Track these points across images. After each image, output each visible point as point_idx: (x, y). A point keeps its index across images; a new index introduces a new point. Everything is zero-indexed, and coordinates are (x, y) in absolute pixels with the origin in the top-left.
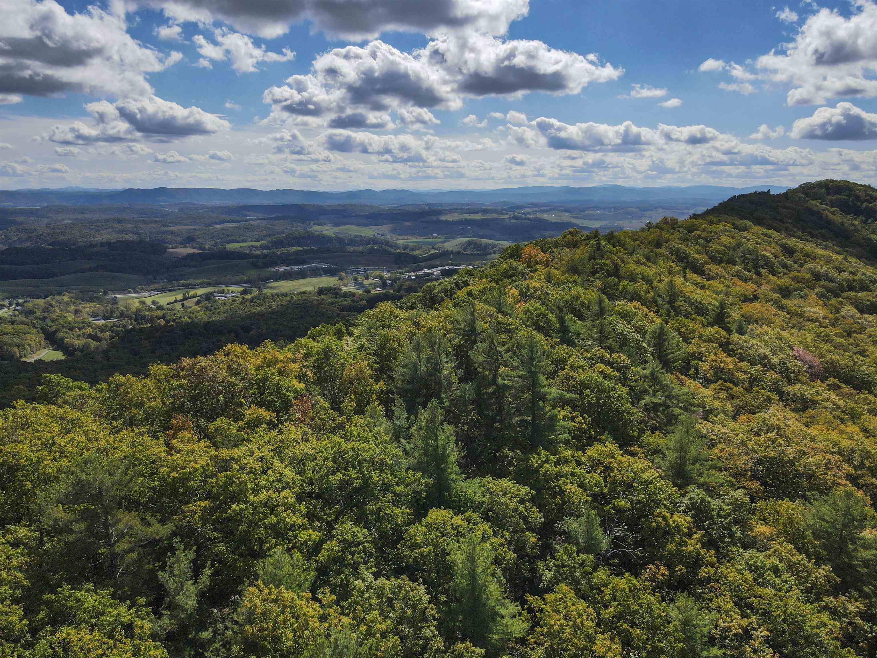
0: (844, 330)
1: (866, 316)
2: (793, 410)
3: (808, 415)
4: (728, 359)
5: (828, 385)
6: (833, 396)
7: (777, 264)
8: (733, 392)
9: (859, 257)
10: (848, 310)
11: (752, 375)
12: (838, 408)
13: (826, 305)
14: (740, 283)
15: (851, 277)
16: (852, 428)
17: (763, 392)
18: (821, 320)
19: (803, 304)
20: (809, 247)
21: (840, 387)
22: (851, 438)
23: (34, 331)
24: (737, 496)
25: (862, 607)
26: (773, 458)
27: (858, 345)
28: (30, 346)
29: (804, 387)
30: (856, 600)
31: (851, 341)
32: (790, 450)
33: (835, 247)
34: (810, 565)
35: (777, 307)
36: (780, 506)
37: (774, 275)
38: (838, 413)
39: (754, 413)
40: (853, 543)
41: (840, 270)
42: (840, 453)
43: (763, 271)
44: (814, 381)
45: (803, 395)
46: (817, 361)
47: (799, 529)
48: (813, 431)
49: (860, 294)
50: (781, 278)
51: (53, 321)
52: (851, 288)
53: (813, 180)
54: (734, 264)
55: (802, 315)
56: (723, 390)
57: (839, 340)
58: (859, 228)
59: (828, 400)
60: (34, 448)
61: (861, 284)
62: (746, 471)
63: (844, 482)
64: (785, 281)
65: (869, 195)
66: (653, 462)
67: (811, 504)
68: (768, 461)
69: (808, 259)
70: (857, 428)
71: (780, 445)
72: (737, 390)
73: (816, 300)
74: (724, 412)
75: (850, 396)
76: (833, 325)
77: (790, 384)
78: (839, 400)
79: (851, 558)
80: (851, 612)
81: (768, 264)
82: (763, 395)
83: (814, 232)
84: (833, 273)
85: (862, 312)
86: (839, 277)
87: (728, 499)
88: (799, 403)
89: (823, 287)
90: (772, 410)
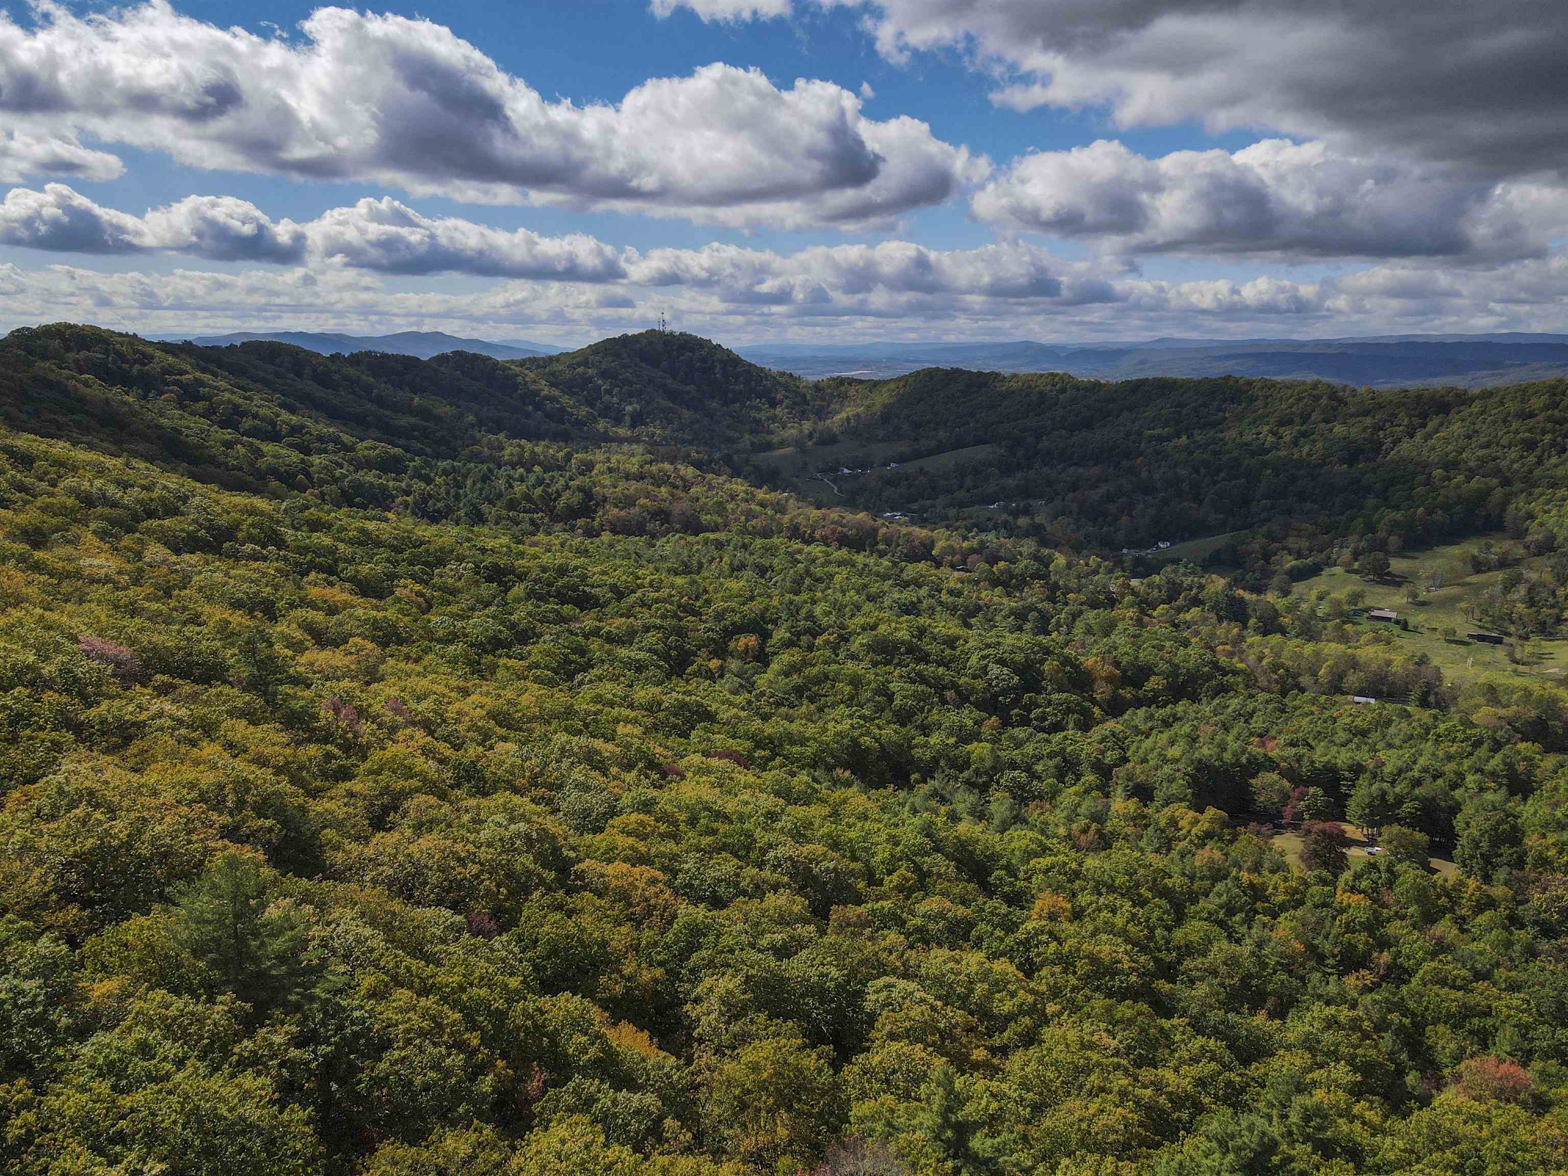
0: (157, 587)
1: (186, 557)
2: (107, 751)
3: (135, 751)
5: (155, 688)
6: (168, 707)
9: (150, 460)
10: (155, 551)
11: (10, 709)
12: (180, 722)
13: (116, 549)
15: (144, 495)
16: (210, 750)
17: (42, 735)
18: (116, 577)
19: (75, 554)
20: (60, 448)
21: (175, 687)
22: (214, 767)
24: (43, 951)
25: (294, 1029)
26: (91, 851)
27: (185, 609)
29: (117, 703)
30: (283, 1023)
31: (173, 603)
32: (119, 824)
33: (105, 445)
34: (200, 1007)
35: (28, 568)
36: (127, 930)
38: (183, 731)
39: (34, 781)
40: (256, 935)
41: (125, 485)
42: (203, 798)
44: (129, 688)
45: (118, 719)
46: (126, 652)
47: (167, 956)
48: (151, 777)
49: (166, 522)
50: (20, 511)
52: (151, 514)
53: (35, 322)
55: (77, 574)
57: (155, 606)
58: (137, 407)
59: (160, 714)
61: (164, 505)
62: (47, 895)
63: (221, 842)
64: (28, 517)
65: (138, 351)
67: (177, 904)
68: (84, 861)
69: (62, 471)
70: (216, 747)
71: (99, 823)
73: (96, 542)
75: (194, 698)
76: (136, 582)
77: (90, 706)
78: (178, 709)
79: (256, 960)
80: (280, 1045)
82: (43, 741)
83: (61, 419)
84: (112, 491)
85: (177, 552)
86: (126, 498)
87: (25, 965)
88: (113, 734)
89: (101, 517)
90: (67, 765)
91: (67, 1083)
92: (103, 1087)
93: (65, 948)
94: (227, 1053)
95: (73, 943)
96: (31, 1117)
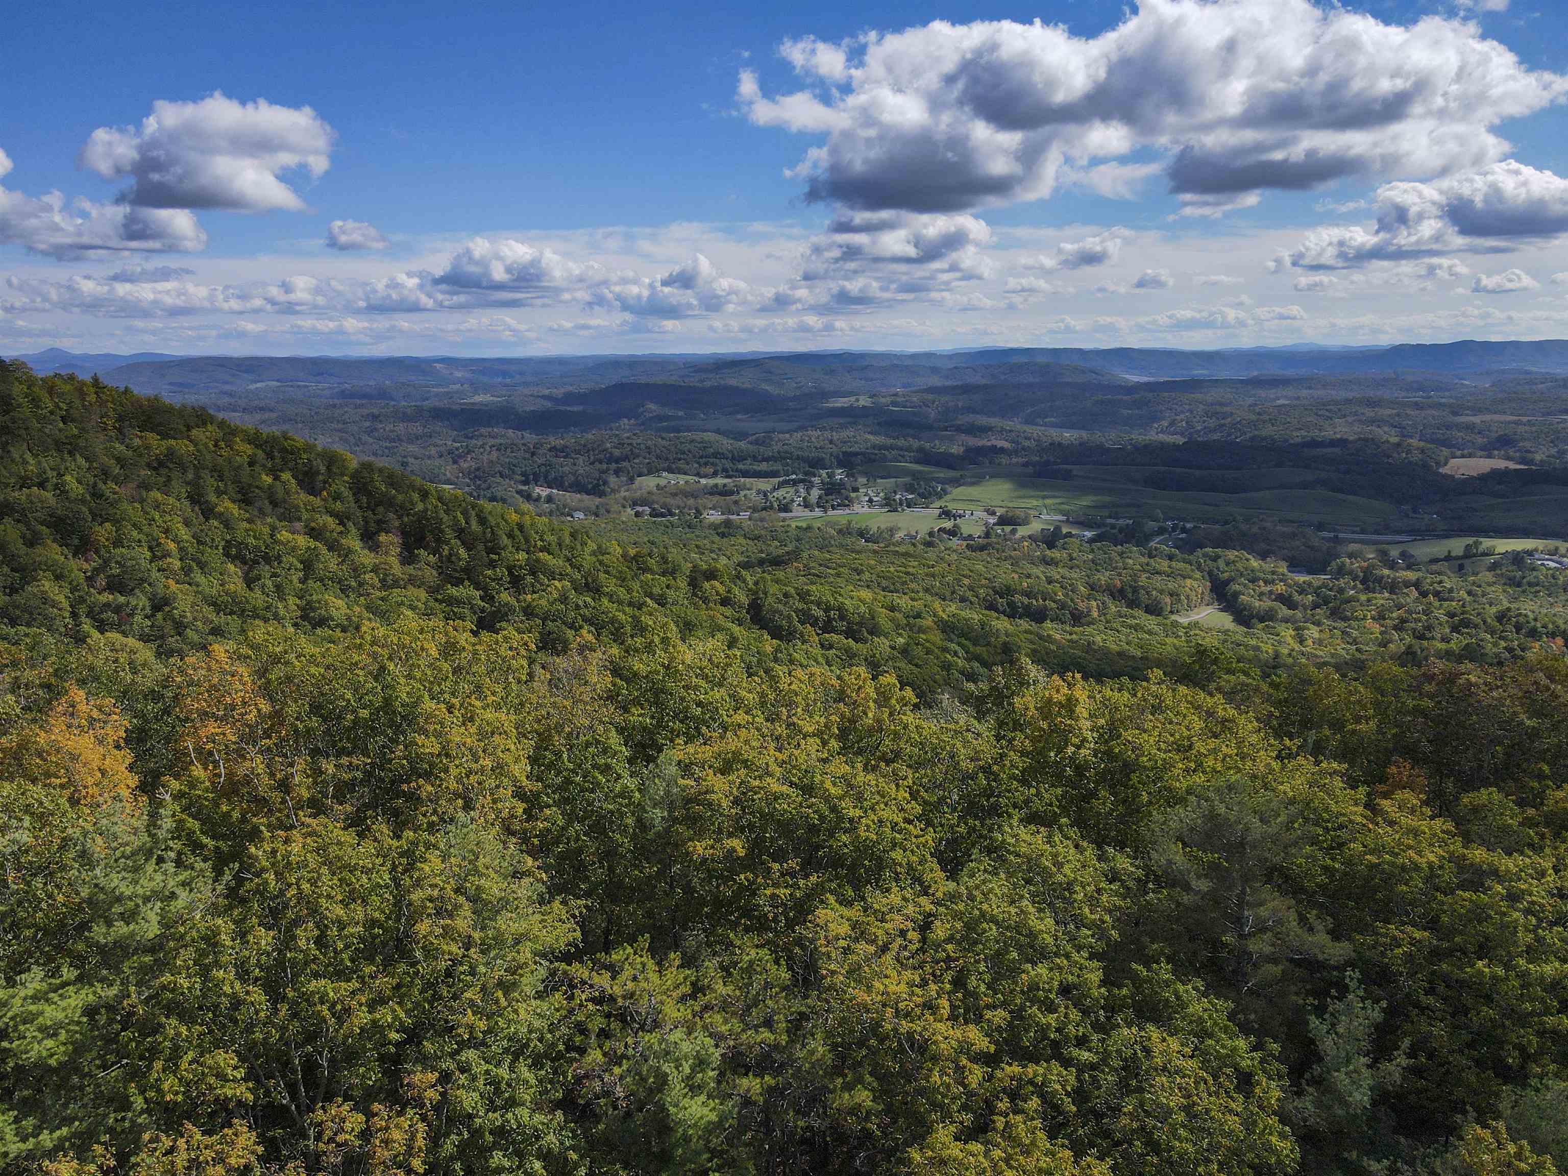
23: (1198, 575)
28: (1188, 597)
51: (1227, 564)
60: (1163, 746)
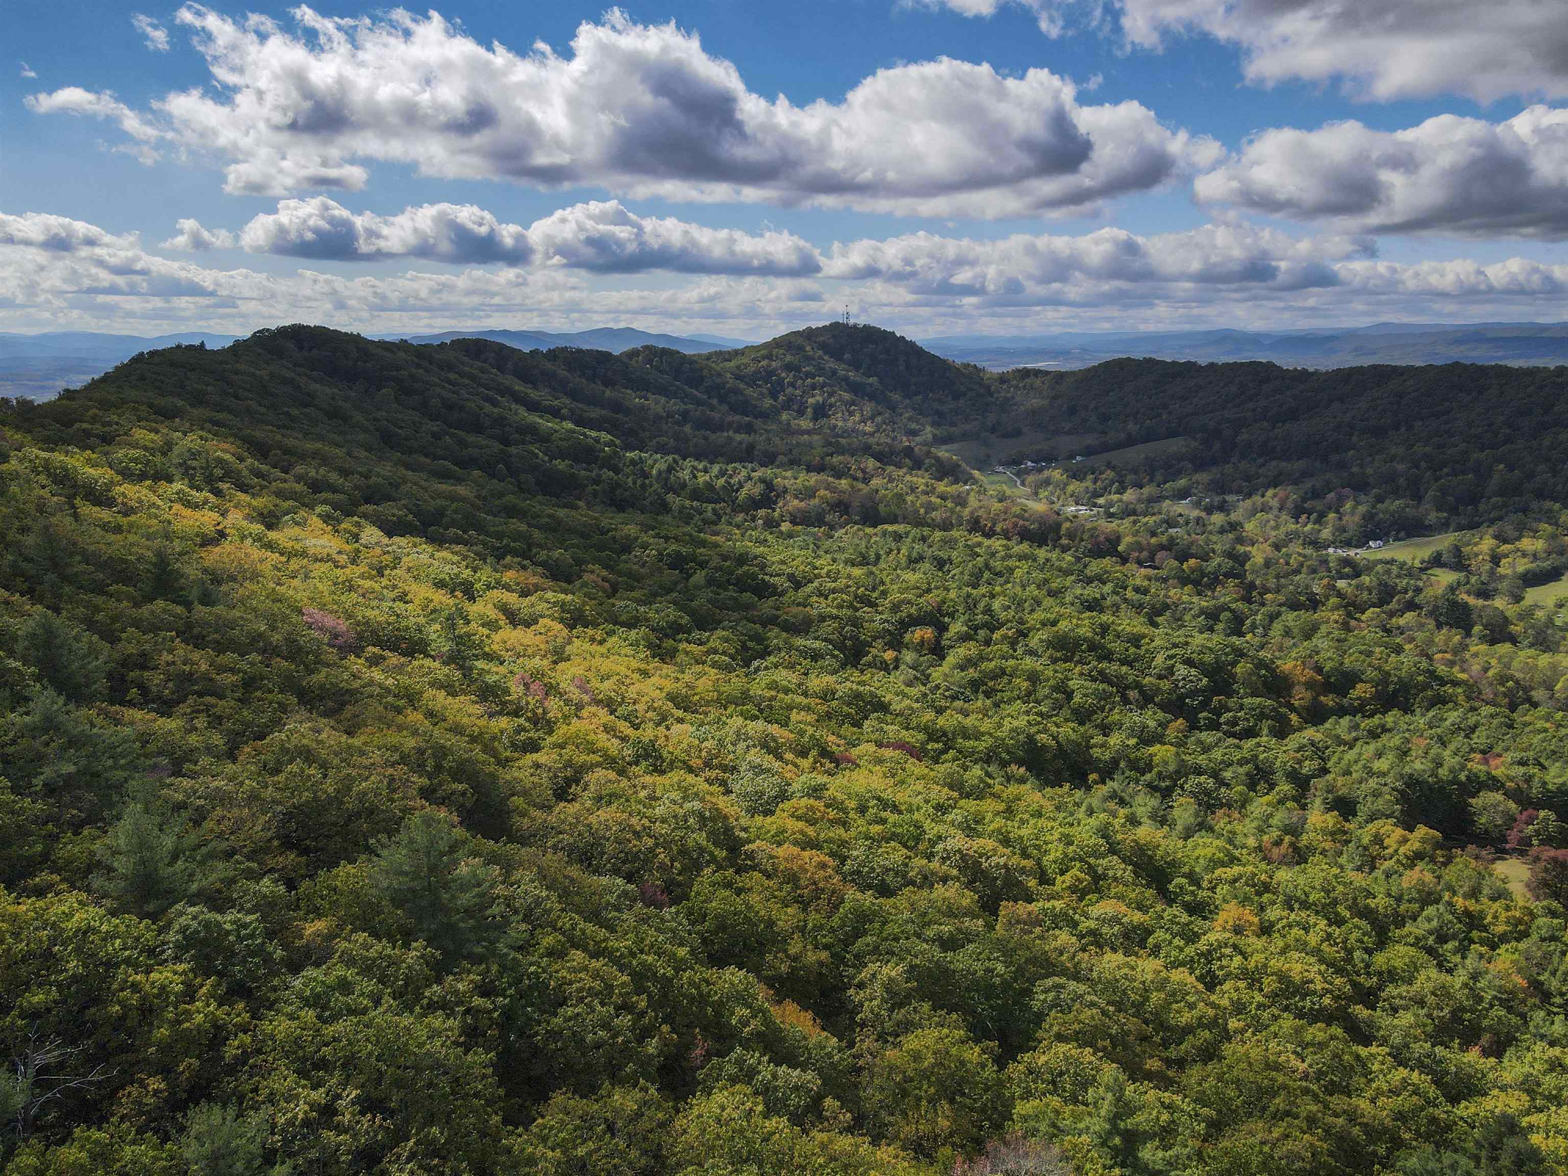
0: (371, 566)
1: (396, 539)
2: (325, 715)
3: (348, 715)
4: (196, 656)
5: (367, 659)
6: (378, 676)
7: (245, 473)
8: (217, 711)
9: (370, 450)
10: (370, 534)
11: (245, 673)
12: (388, 691)
13: (337, 531)
14: (188, 512)
15: (363, 482)
16: (413, 717)
17: (270, 696)
18: (335, 556)
19: (303, 535)
20: (292, 438)
21: (384, 659)
22: (415, 733)
24: (264, 890)
26: (307, 804)
27: (395, 587)
29: (333, 672)
30: (468, 972)
33: (331, 436)
34: (396, 951)
35: (262, 547)
36: (336, 876)
37: (246, 492)
38: (390, 699)
39: (262, 738)
40: (448, 889)
41: (345, 473)
42: (404, 759)
43: (224, 486)
44: (345, 658)
45: (334, 685)
46: (343, 625)
47: (369, 902)
48: (361, 740)
49: (381, 507)
50: (259, 495)
52: (367, 500)
54: (170, 480)
55: (304, 554)
56: (198, 712)
57: (368, 584)
59: (371, 683)
61: (379, 491)
62: (270, 841)
63: (419, 802)
64: (265, 500)
66: (88, 890)
67: (378, 856)
68: (301, 812)
70: (419, 715)
72: (223, 706)
73: (321, 525)
74: (209, 750)
75: (399, 669)
76: (354, 562)
77: (311, 671)
78: (386, 679)
79: (449, 914)
81: (229, 474)
82: (271, 703)
85: (390, 535)
88: (331, 700)
89: (326, 502)
90: (290, 725)
91: (278, 1011)
92: (310, 1015)
93: (282, 889)
94: (418, 997)
95: (291, 885)
96: (247, 1039)
